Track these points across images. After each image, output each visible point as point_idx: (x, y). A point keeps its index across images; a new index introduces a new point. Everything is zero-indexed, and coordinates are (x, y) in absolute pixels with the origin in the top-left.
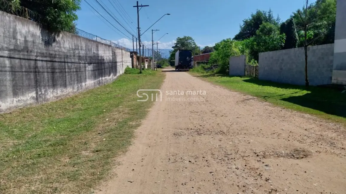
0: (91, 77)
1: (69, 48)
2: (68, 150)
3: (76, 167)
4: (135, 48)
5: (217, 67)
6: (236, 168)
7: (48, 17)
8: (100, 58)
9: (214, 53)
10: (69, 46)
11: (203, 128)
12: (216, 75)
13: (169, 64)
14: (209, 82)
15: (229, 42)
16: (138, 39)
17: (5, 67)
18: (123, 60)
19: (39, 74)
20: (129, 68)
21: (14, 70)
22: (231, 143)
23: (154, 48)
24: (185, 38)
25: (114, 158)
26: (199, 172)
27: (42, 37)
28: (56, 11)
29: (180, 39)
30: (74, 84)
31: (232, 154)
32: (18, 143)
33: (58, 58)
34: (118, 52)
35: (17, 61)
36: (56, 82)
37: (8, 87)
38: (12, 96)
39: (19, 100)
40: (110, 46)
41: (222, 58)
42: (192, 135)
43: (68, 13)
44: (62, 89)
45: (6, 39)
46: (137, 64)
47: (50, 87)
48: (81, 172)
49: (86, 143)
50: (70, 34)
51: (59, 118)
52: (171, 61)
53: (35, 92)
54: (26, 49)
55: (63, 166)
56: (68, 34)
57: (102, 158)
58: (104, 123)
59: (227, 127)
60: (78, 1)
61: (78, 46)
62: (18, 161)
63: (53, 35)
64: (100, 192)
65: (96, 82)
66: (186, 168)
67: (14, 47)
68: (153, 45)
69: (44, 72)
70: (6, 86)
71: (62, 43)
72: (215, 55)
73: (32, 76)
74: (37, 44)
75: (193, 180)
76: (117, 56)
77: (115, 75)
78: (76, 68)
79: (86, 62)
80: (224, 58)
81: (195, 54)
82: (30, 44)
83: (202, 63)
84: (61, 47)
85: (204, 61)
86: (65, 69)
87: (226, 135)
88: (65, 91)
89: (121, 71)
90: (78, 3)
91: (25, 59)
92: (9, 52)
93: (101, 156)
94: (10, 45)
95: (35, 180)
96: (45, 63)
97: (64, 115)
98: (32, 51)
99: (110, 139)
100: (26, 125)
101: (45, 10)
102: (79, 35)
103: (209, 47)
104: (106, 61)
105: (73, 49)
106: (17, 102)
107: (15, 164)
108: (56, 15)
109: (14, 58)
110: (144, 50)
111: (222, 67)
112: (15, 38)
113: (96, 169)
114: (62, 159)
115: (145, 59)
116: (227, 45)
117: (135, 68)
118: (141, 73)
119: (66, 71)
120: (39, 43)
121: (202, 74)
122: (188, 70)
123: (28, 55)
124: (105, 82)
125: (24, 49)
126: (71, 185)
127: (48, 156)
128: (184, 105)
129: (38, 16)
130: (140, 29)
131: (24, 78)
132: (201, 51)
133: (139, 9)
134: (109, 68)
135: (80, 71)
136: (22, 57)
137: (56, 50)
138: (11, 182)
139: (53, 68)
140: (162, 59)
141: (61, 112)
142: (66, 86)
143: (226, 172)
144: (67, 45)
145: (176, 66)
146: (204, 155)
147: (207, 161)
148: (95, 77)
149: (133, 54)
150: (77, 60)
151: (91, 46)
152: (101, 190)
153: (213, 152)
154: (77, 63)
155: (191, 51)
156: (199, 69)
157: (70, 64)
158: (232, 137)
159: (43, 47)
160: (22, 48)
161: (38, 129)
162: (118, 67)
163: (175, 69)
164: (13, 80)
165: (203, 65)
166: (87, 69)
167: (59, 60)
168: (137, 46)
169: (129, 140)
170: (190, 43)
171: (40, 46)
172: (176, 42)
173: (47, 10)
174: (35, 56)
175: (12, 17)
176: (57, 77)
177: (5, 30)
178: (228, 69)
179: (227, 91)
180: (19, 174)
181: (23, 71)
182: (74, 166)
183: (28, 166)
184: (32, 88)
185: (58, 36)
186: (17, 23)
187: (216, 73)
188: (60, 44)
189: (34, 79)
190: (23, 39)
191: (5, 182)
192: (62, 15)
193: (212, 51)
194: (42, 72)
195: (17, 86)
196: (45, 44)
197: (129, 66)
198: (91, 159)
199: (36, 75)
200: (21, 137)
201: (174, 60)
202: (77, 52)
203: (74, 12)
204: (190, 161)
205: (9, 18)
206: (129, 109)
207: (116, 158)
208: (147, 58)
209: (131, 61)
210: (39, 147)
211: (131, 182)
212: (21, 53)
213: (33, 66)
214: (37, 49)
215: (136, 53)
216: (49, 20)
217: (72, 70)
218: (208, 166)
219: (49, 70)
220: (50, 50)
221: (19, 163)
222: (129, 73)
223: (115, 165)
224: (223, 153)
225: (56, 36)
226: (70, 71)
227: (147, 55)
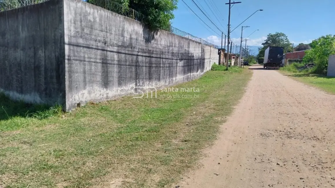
0: (181, 72)
1: (165, 45)
2: (161, 137)
3: (167, 153)
4: (223, 45)
5: (312, 66)
6: (332, 178)
7: (149, 17)
8: (190, 55)
9: (310, 51)
10: (165, 44)
11: (294, 131)
12: (311, 75)
13: (256, 61)
14: (301, 82)
15: (330, 39)
16: (227, 36)
17: (114, 60)
18: (211, 57)
19: (139, 68)
20: (216, 65)
21: (120, 63)
22: (326, 151)
23: (242, 45)
24: (277, 34)
25: (201, 149)
26: (288, 176)
27: (144, 35)
28: (157, 11)
29: (272, 36)
30: (167, 78)
31: (327, 163)
32: (121, 126)
33: (155, 54)
34: (207, 49)
35: (123, 55)
36: (152, 75)
37: (115, 78)
38: (117, 86)
39: (122, 90)
40: (200, 43)
41: (319, 56)
42: (281, 138)
43: (167, 13)
44: (156, 82)
45: (116, 37)
46: (224, 61)
47: (147, 80)
48: (172, 158)
49: (175, 133)
50: (166, 32)
51: (153, 108)
52: (260, 58)
53: (135, 83)
54: (131, 46)
55: (156, 150)
56: (164, 32)
57: (190, 148)
58: (192, 116)
59: (322, 133)
60: (176, 1)
61: (173, 43)
62: (120, 142)
63: (152, 33)
64: (188, 179)
65: (185, 77)
66: (273, 170)
67: (122, 44)
68: (241, 41)
69: (143, 66)
70: (113, 77)
71: (159, 41)
72: (312, 53)
73: (134, 69)
74: (139, 41)
75: (281, 183)
76: (205, 54)
77: (202, 71)
78: (169, 64)
79: (178, 59)
80: (322, 57)
81: (287, 51)
82: (134, 41)
83: (296, 61)
84: (158, 44)
85: (297, 59)
86: (160, 64)
87: (320, 142)
88: (159, 84)
89: (208, 67)
90: (176, 3)
91: (129, 54)
92: (118, 48)
93: (189, 145)
94: (119, 41)
95: (133, 159)
96: (144, 58)
97: (157, 106)
98: (135, 47)
99: (197, 131)
100: (127, 111)
101: (147, 11)
102: (174, 32)
103: (304, 44)
104: (195, 58)
105: (168, 46)
106: (120, 91)
107: (118, 144)
108: (156, 15)
109: (121, 53)
110: (232, 47)
111: (318, 67)
112: (123, 36)
113: (184, 157)
114: (156, 144)
115: (232, 56)
116: (326, 42)
117: (222, 65)
118: (227, 70)
119: (161, 66)
120: (141, 40)
121: (294, 73)
122: (278, 68)
123: (131, 51)
124: (193, 78)
125: (129, 45)
126: (163, 168)
127: (145, 140)
128: (272, 105)
129: (142, 16)
130: (230, 26)
131: (128, 71)
132: (295, 48)
133: (231, 7)
134: (197, 64)
135: (172, 67)
136: (127, 52)
137: (154, 47)
138: (115, 159)
139: (151, 63)
140: (250, 56)
141: (154, 102)
142: (160, 80)
143: (319, 180)
144: (163, 43)
145: (264, 64)
146: (295, 160)
147: (297, 166)
148: (185, 73)
149: (221, 51)
150: (170, 57)
151: (184, 43)
152: (189, 178)
153: (305, 158)
154: (170, 59)
155: (283, 48)
156: (291, 68)
157: (164, 60)
158: (328, 145)
159: (144, 44)
160: (128, 44)
161: (136, 116)
162: (205, 63)
163: (262, 67)
164: (119, 72)
165: (296, 63)
166: (178, 64)
167: (156, 56)
168: (226, 43)
169: (215, 134)
170: (282, 39)
171: (142, 43)
172: (266, 39)
173: (150, 10)
174: (137, 52)
175: (122, 17)
176: (153, 71)
177: (116, 29)
178: (326, 69)
179: (324, 93)
180: (121, 153)
181: (127, 64)
182: (165, 152)
183: (128, 146)
184: (133, 80)
185: (157, 34)
186: (125, 23)
187: (312, 73)
188: (157, 41)
189: (135, 72)
190: (129, 37)
191: (111, 157)
192: (161, 15)
193: (308, 49)
194: (142, 66)
195: (121, 78)
196: (145, 42)
197: (216, 63)
198: (180, 147)
199: (137, 68)
200: (123, 121)
201: (262, 58)
202: (171, 48)
203: (172, 12)
204: (278, 164)
205: (120, 19)
206: (215, 104)
207: (203, 150)
208: (234, 55)
209: (218, 58)
210: (137, 132)
211: (217, 175)
212: (127, 49)
213: (135, 61)
214: (139, 45)
215: (224, 50)
216: (150, 19)
217: (166, 66)
218: (299, 172)
219: (147, 65)
220: (149, 47)
221: (121, 143)
222: (215, 70)
223: (202, 156)
224: (316, 160)
225: (155, 34)
226: (164, 66)
227: (234, 51)
